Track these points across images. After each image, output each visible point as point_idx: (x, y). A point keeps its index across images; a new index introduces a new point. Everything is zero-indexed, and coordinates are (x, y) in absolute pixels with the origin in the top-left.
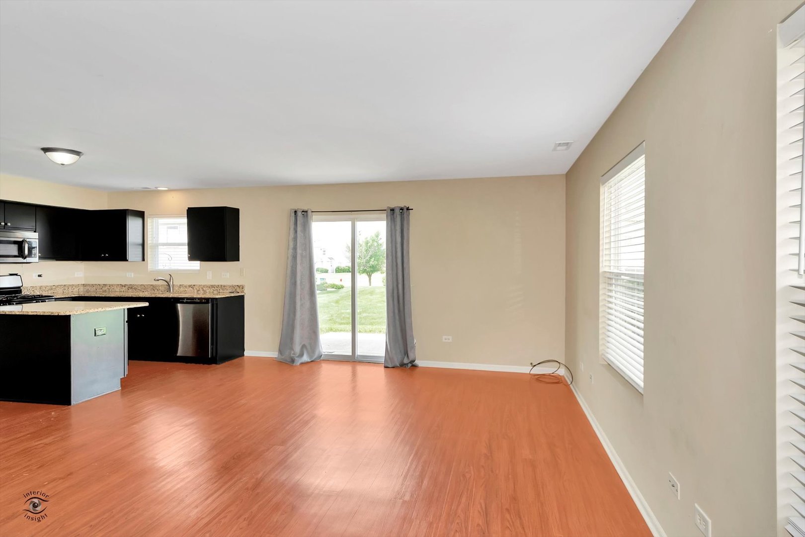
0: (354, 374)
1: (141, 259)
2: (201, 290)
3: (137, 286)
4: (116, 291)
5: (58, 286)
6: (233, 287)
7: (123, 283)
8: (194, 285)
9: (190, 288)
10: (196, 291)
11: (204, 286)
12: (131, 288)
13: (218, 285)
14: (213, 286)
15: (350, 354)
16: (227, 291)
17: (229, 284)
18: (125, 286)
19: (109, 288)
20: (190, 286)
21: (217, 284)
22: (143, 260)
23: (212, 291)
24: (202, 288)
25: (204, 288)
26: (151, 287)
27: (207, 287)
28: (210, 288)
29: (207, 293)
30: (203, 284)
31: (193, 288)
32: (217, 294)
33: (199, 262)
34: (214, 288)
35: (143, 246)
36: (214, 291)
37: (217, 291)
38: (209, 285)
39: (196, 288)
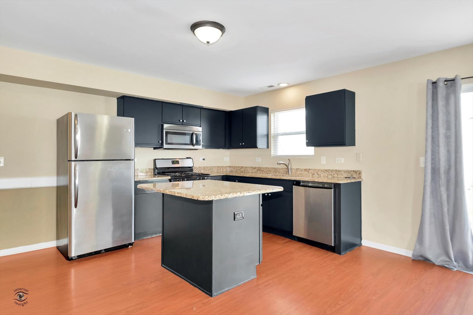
1: (266, 146)
2: (316, 174)
3: (264, 168)
4: (249, 172)
5: (214, 167)
6: (349, 172)
7: (254, 166)
8: (309, 169)
9: (306, 172)
10: (311, 175)
11: (319, 170)
12: (259, 170)
13: (333, 170)
16: (342, 176)
17: (344, 169)
18: (255, 169)
19: (245, 169)
20: (305, 170)
21: (331, 169)
22: (268, 147)
23: (327, 175)
24: (317, 172)
25: (319, 172)
26: (274, 170)
27: (322, 171)
28: (324, 172)
29: (321, 177)
30: (318, 168)
31: (308, 173)
32: (331, 178)
33: (313, 148)
34: (329, 172)
35: (268, 136)
36: (328, 176)
37: (332, 175)
38: (323, 169)
39: (311, 173)
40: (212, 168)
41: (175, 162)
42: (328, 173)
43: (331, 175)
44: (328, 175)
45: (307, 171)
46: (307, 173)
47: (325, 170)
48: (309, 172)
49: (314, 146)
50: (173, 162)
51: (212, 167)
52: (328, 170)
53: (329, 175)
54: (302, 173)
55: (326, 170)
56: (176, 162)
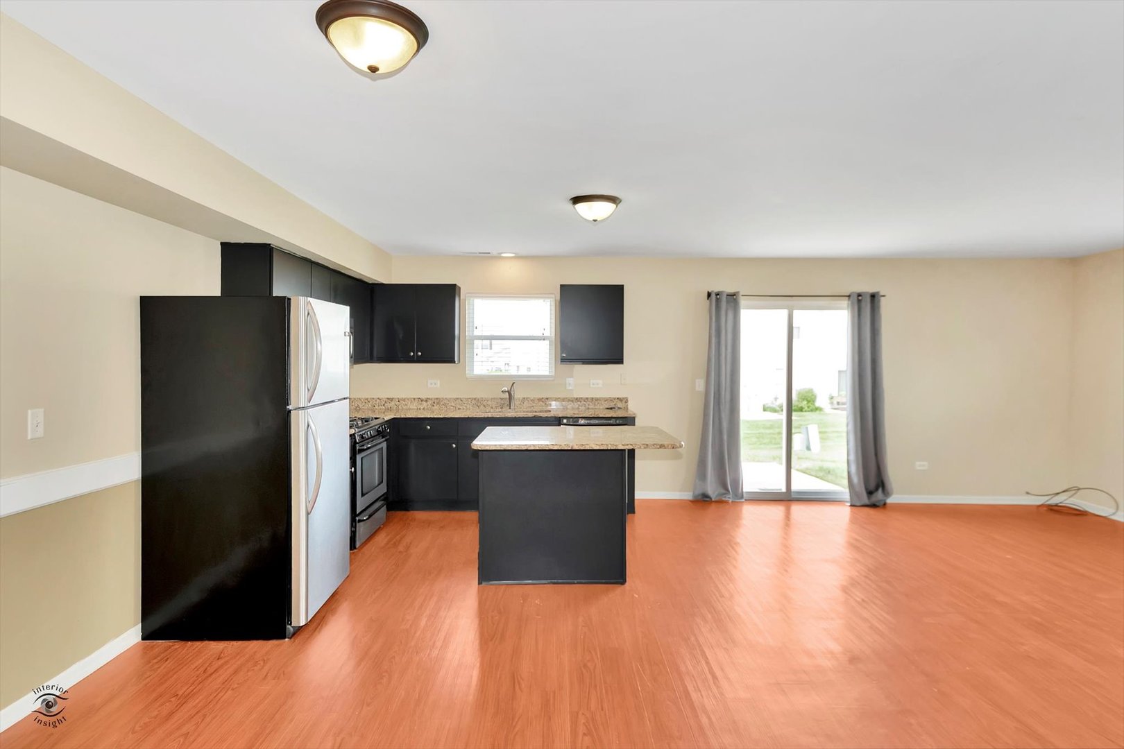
0: (788, 516)
3: (449, 400)
4: (410, 409)
6: (611, 400)
7: (423, 397)
11: (563, 399)
12: (438, 403)
13: (587, 398)
15: (784, 490)
16: (601, 407)
17: (604, 397)
19: (397, 403)
22: (459, 361)
26: (473, 401)
27: (569, 400)
28: (573, 402)
34: (581, 402)
38: (572, 398)
42: (578, 403)
44: (579, 406)
52: (579, 398)
55: (576, 399)
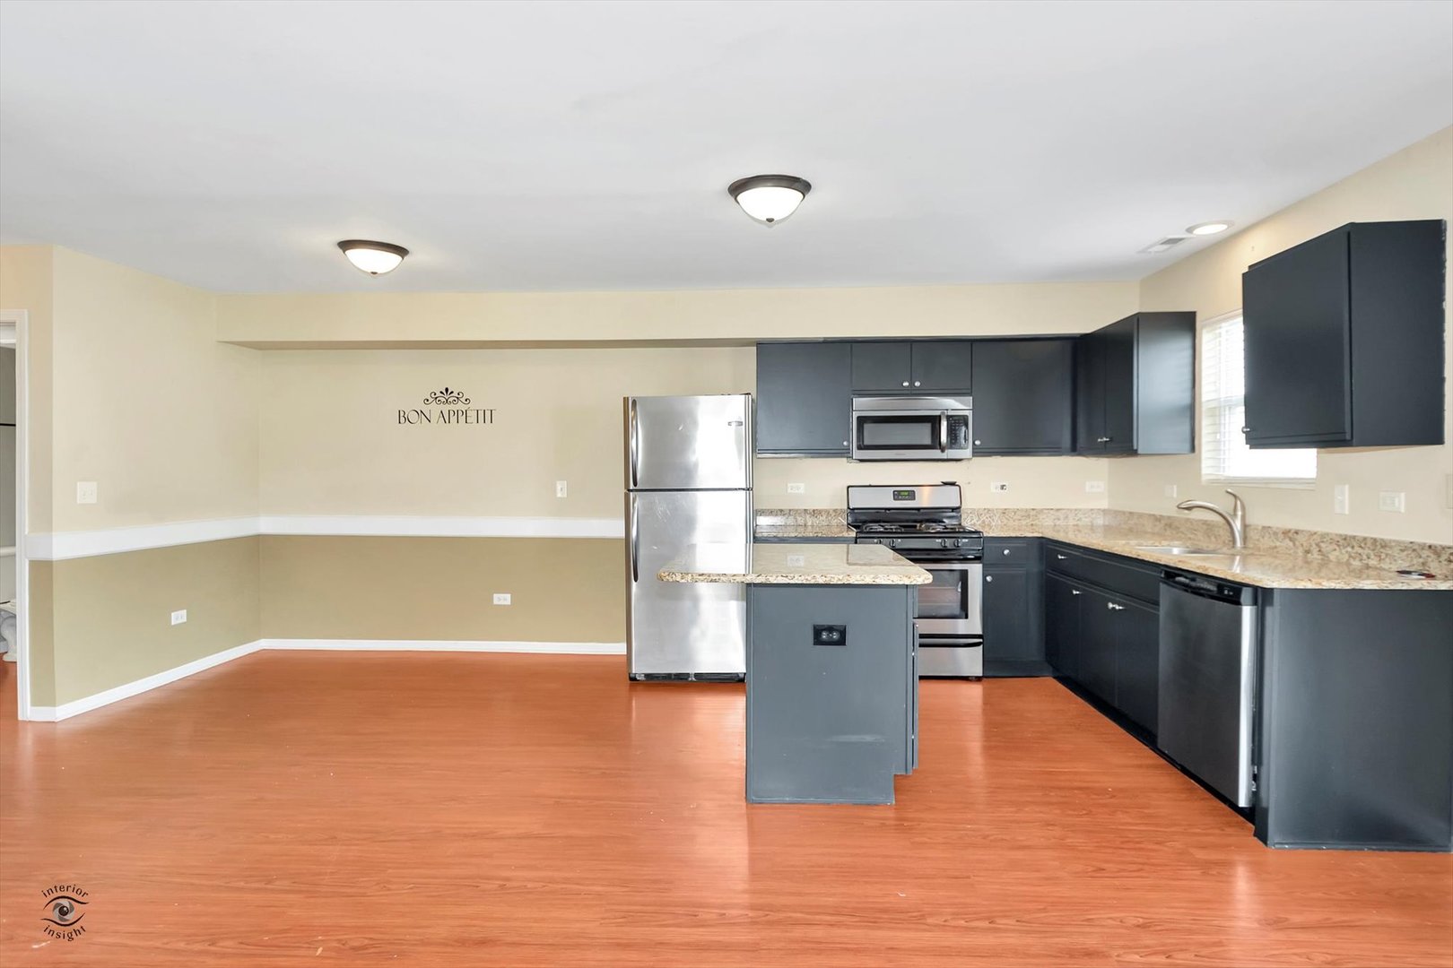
1: (1187, 446)
2: (1315, 550)
5: (1042, 510)
6: (1414, 549)
8: (1297, 533)
9: (1287, 541)
10: (1300, 552)
11: (1323, 536)
13: (1365, 539)
14: (1347, 540)
16: (1393, 566)
18: (1160, 521)
20: (1286, 533)
21: (1360, 533)
22: (1193, 449)
23: (1347, 557)
24: (1317, 545)
25: (1322, 545)
26: (1205, 527)
27: (1332, 541)
28: (1338, 546)
29: (1331, 566)
30: (1320, 529)
31: (1294, 544)
32: (1361, 571)
33: (1314, 451)
34: (1353, 547)
35: (1191, 410)
36: (1352, 561)
37: (1361, 560)
38: (1337, 535)
39: (1302, 545)
40: (1032, 513)
41: (902, 493)
42: (1349, 549)
43: (1358, 559)
44: (1350, 556)
45: (1291, 539)
46: (1291, 544)
47: (1341, 535)
48: (1297, 543)
49: (1315, 447)
50: (898, 495)
51: (1033, 509)
52: (1350, 537)
53: (1354, 559)
54: (1278, 544)
55: (1345, 539)
56: (906, 494)
